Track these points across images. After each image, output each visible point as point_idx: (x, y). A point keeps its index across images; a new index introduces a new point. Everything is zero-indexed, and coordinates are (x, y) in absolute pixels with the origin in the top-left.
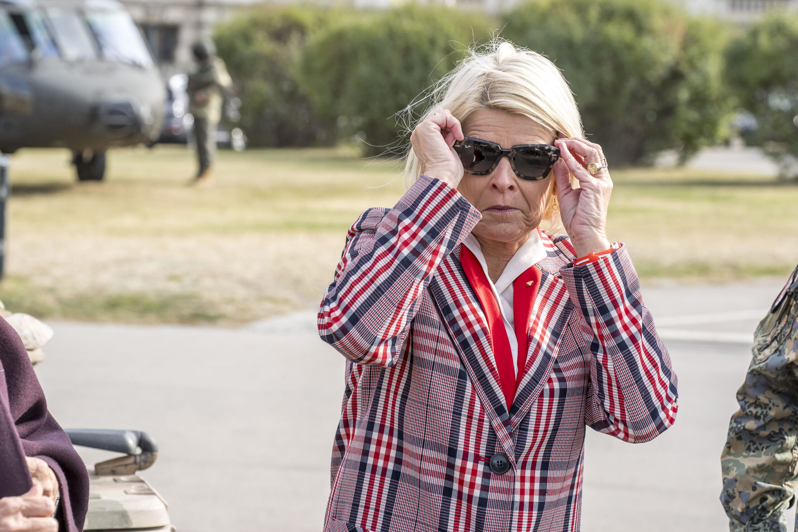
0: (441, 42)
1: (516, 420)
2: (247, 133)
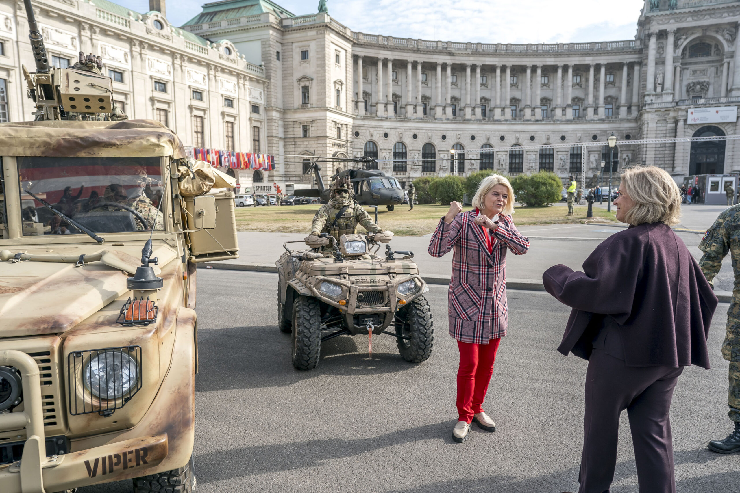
0: (455, 183)
1: (493, 256)
2: (418, 201)
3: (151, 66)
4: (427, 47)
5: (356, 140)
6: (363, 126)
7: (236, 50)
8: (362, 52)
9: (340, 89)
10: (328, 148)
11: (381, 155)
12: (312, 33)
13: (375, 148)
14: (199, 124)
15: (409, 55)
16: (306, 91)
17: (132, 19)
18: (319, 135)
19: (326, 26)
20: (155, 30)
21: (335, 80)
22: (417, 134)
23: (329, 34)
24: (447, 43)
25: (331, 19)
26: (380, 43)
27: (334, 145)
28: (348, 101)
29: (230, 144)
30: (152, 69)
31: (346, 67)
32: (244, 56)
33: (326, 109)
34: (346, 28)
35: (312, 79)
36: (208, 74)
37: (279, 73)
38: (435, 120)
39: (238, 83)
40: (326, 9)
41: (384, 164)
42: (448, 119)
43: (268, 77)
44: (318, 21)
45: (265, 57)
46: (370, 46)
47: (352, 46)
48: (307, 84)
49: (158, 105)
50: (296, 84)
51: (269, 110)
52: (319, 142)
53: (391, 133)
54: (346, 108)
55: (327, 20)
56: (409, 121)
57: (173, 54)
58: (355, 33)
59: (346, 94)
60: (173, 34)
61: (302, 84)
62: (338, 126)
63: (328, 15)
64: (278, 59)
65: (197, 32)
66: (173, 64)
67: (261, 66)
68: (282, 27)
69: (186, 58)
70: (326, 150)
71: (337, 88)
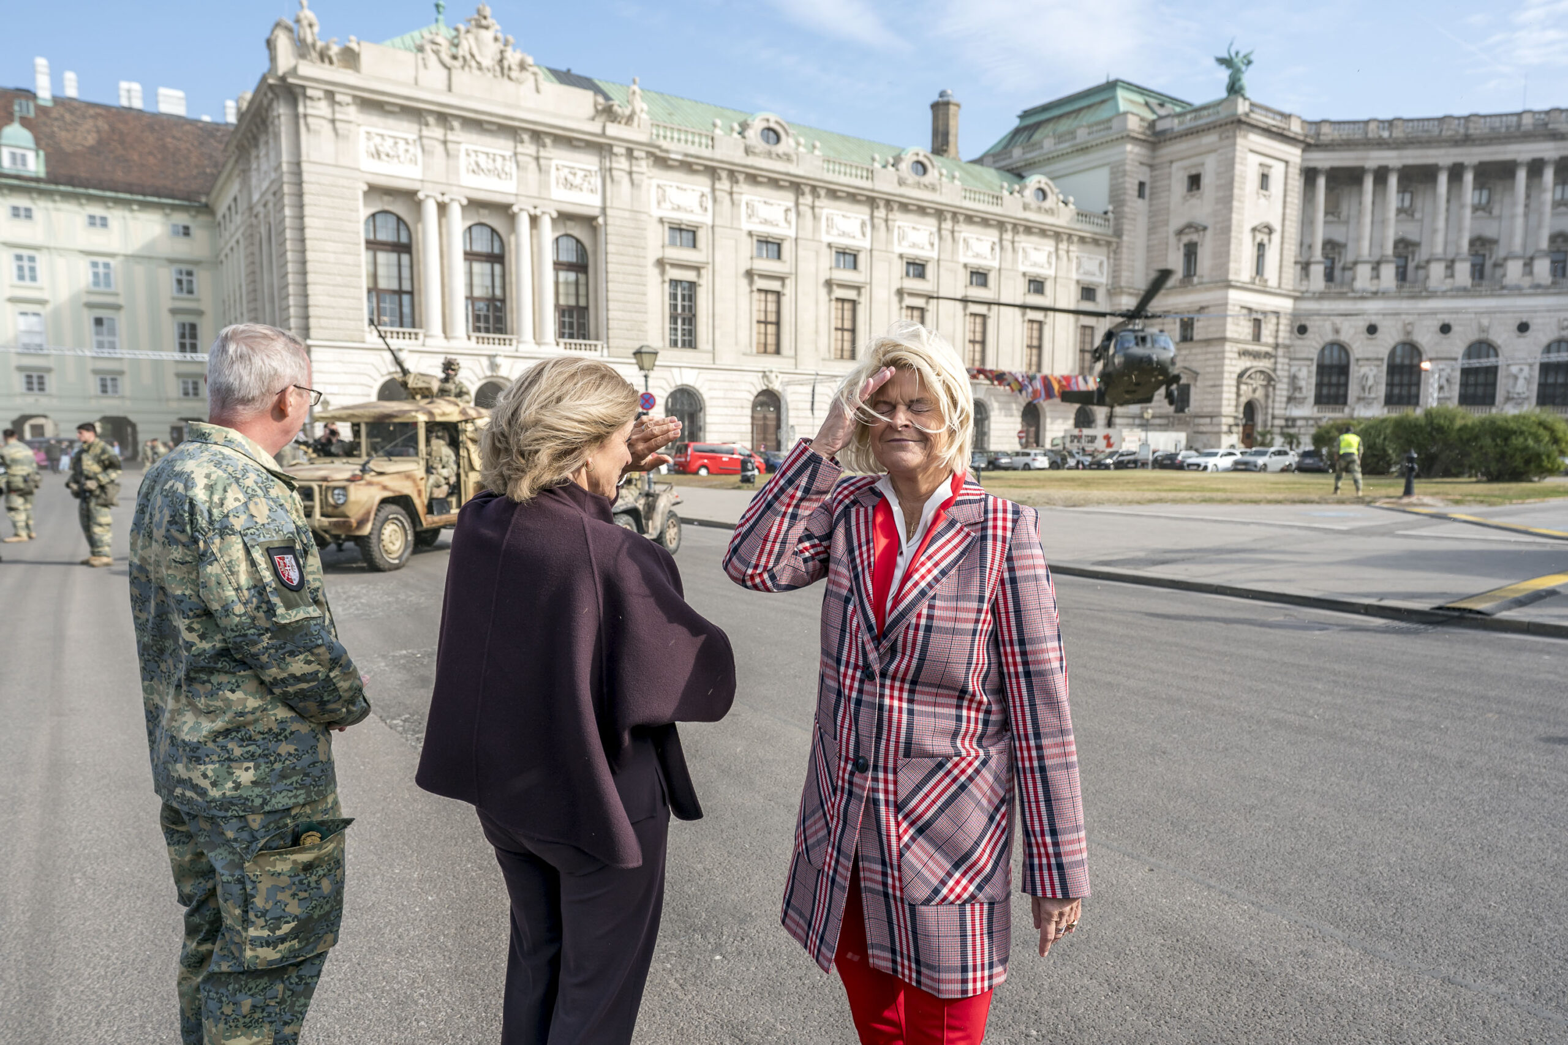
3: (902, 238)
4: (1492, 129)
5: (1299, 342)
6: (1318, 314)
7: (1056, 190)
8: (1323, 160)
9: (1266, 241)
10: (1227, 362)
11: (1356, 372)
12: (1211, 139)
13: (1343, 355)
14: (979, 328)
15: (1442, 151)
16: (1191, 252)
17: (877, 166)
18: (1210, 336)
19: (1240, 122)
20: (912, 178)
21: (1255, 223)
22: (1452, 323)
23: (1245, 137)
24: (1547, 113)
25: (1252, 105)
26: (1370, 135)
27: (1244, 353)
28: (1285, 263)
29: (1034, 359)
30: (904, 243)
31: (1285, 196)
32: (1071, 199)
33: (1228, 285)
34: (1289, 116)
35: (1205, 229)
36: (1001, 240)
37: (1142, 223)
38: (1501, 289)
39: (1057, 249)
40: (1241, 88)
41: (1363, 389)
42: (1538, 286)
43: (1118, 233)
44: (1224, 113)
45: (1116, 197)
46: (1348, 144)
47: (1304, 151)
48: (1194, 237)
49: (909, 301)
50: (1173, 240)
51: (1115, 294)
52: (1211, 349)
53: (1384, 325)
54: (1280, 278)
55: (1242, 107)
56: (1432, 295)
57: (940, 214)
58: (1311, 123)
59: (1282, 250)
60: (944, 179)
61: (1185, 239)
62: (1255, 316)
63: (1245, 99)
64: (1141, 195)
65: (1003, 163)
66: (940, 229)
67: (1106, 213)
68: (1156, 134)
69: (961, 218)
70: (1222, 365)
71: (1258, 240)
